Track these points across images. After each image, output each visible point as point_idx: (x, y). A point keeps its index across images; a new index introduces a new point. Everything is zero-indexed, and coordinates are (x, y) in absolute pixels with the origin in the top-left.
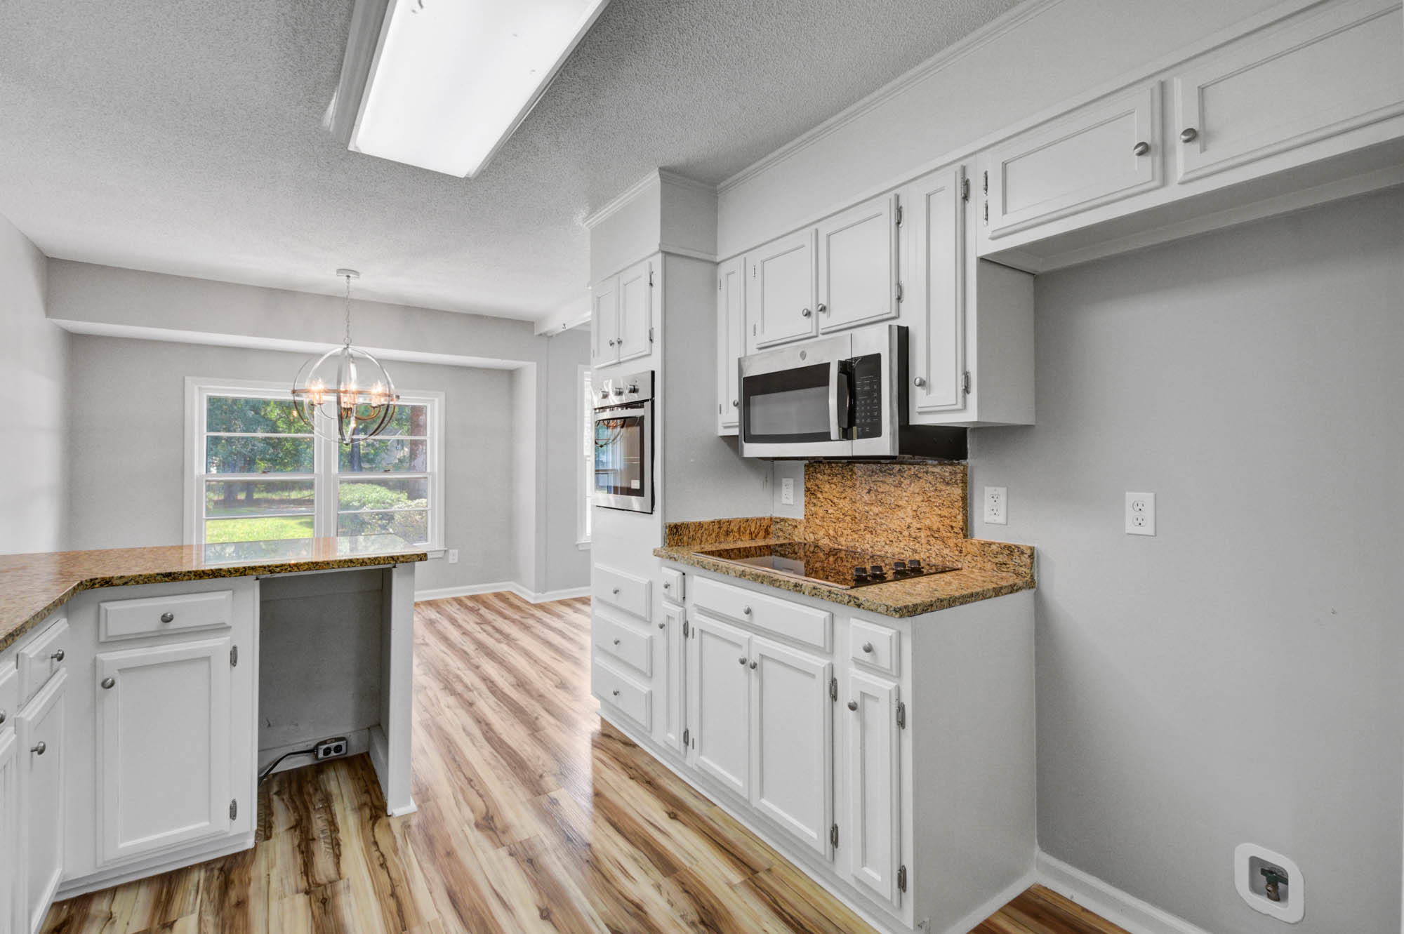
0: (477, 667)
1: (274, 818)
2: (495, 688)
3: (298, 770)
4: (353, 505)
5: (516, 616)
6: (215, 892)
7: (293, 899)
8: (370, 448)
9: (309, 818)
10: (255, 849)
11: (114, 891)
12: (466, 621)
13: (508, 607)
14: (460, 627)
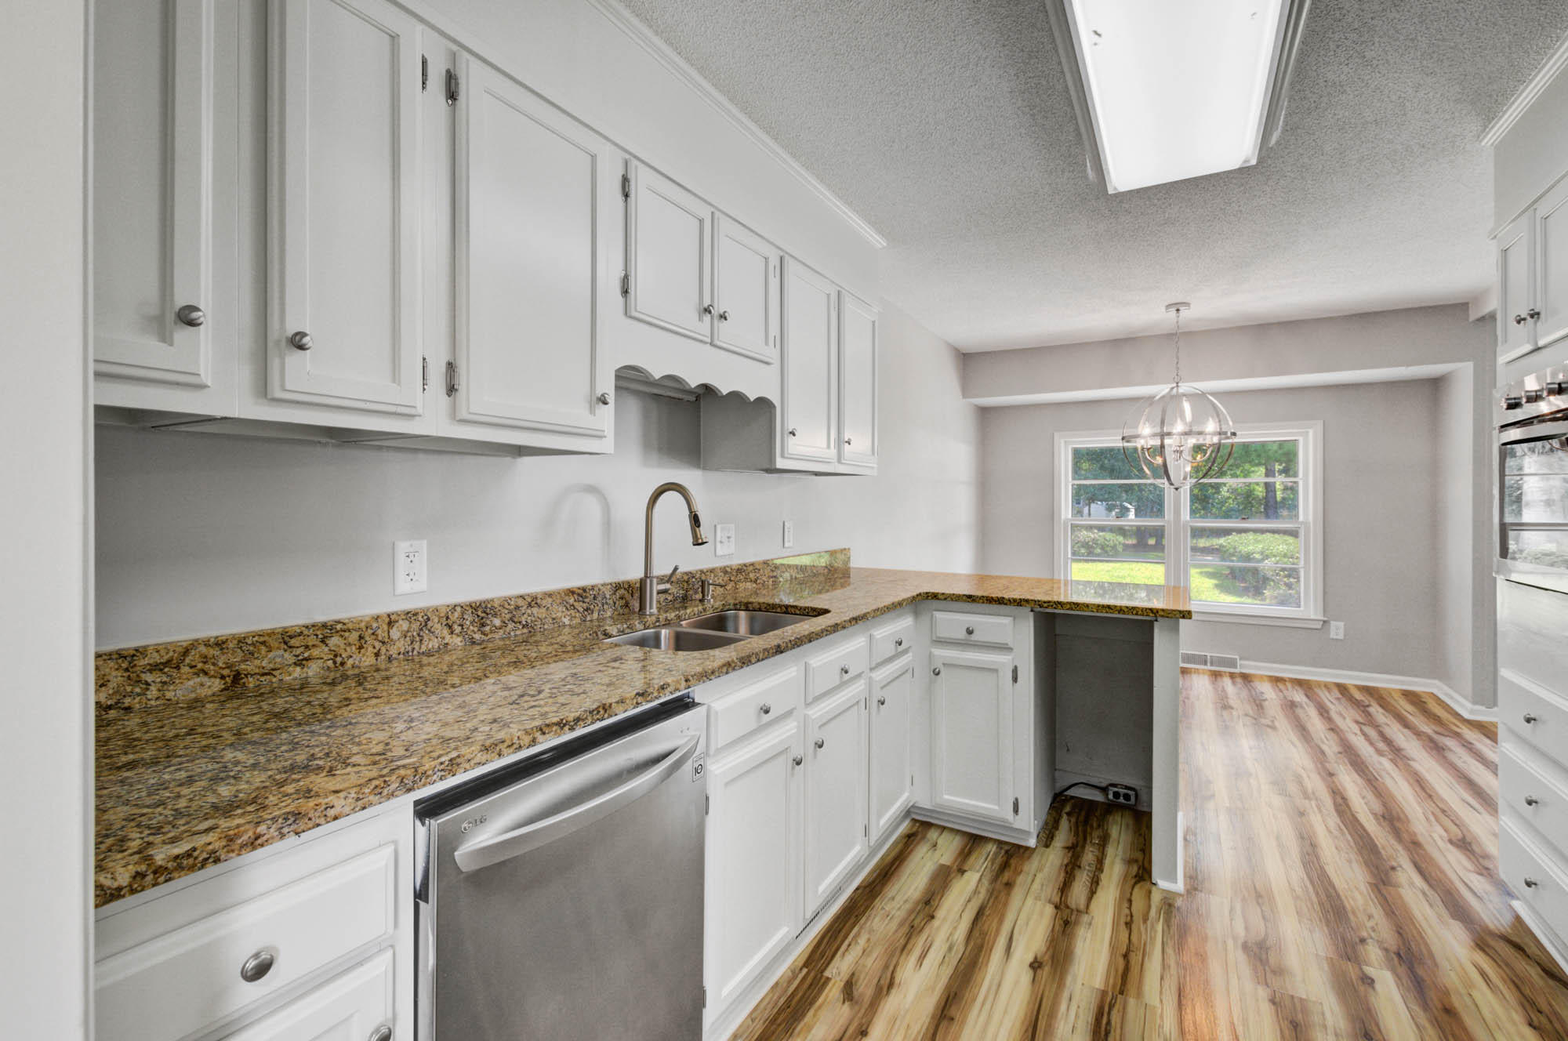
0: (1331, 775)
1: (1057, 832)
2: (1344, 807)
3: (1092, 802)
4: (1254, 558)
5: (1427, 728)
6: (996, 866)
7: (1044, 906)
8: (1289, 492)
9: (1083, 847)
10: (1035, 849)
11: (944, 828)
12: (1341, 715)
13: (1418, 714)
14: (1329, 719)
